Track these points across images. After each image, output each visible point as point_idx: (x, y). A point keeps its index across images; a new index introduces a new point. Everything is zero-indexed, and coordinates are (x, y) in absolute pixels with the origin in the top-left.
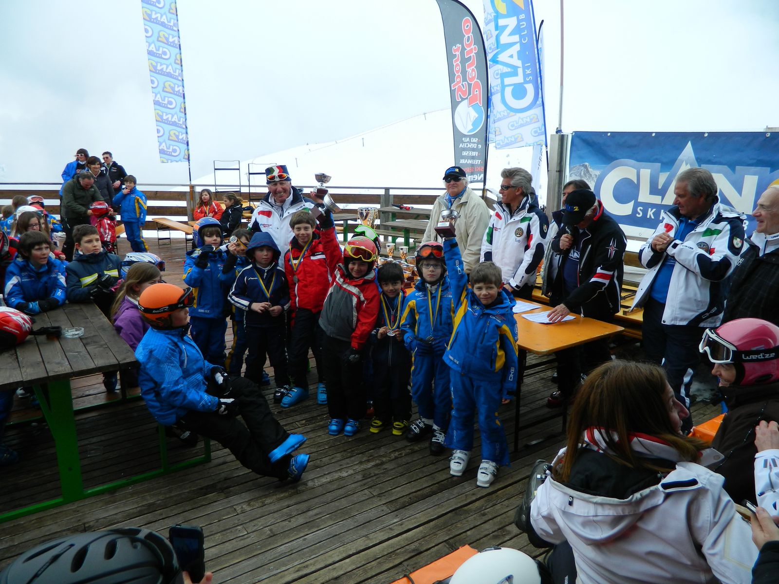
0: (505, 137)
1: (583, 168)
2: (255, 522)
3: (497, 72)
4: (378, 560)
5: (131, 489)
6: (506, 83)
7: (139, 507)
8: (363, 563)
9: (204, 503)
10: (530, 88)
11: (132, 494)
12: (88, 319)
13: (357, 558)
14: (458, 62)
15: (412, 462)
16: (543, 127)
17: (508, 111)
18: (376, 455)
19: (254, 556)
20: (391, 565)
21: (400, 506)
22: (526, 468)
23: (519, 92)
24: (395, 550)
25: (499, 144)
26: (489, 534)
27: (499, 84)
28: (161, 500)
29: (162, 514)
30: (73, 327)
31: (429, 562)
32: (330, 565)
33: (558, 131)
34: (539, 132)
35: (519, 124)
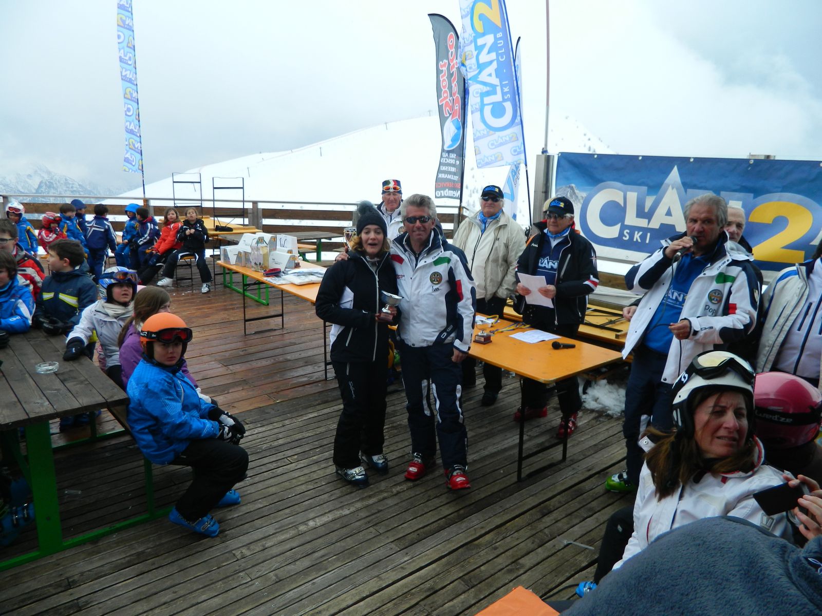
0: (485, 156)
1: (569, 190)
2: (257, 567)
4: (393, 602)
5: (115, 537)
7: (127, 557)
8: (378, 605)
9: (199, 549)
10: (508, 106)
11: (118, 543)
13: (372, 600)
14: (445, 78)
15: (416, 496)
16: (522, 146)
17: (488, 130)
18: (378, 490)
19: (262, 604)
20: (407, 606)
21: (408, 543)
22: (531, 498)
23: (498, 111)
24: (410, 589)
26: (503, 569)
27: (478, 103)
28: (151, 548)
29: (153, 564)
30: (44, 361)
31: (446, 601)
32: (344, 609)
33: (544, 151)
34: (518, 150)
35: (499, 142)
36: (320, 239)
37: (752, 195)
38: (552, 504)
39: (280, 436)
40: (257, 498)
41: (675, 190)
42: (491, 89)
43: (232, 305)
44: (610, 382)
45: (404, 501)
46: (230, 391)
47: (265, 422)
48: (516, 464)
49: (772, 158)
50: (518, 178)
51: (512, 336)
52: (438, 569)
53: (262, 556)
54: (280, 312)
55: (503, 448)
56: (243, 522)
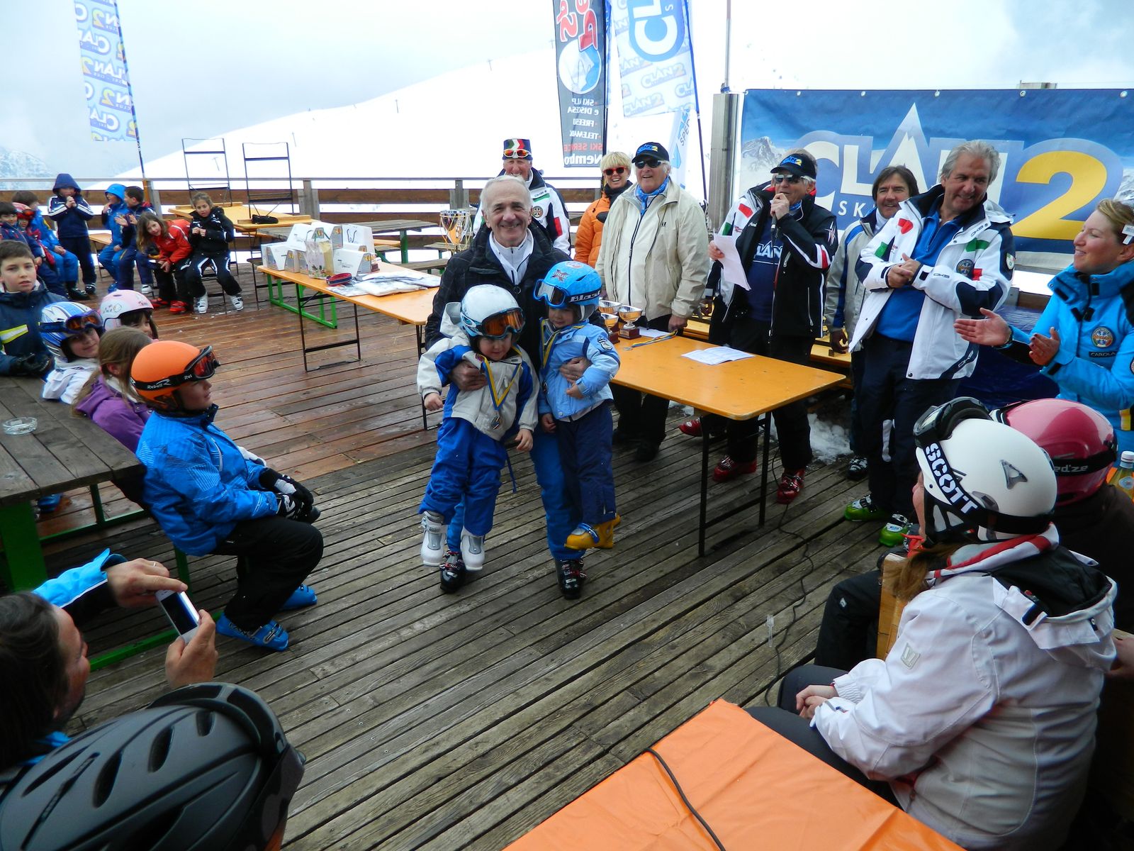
0: (636, 99)
1: (761, 144)
2: (347, 688)
4: (537, 725)
5: (143, 658)
6: (636, 16)
8: (517, 730)
9: (263, 668)
10: (671, 22)
13: (508, 723)
16: (693, 82)
17: (641, 59)
19: (359, 736)
20: (557, 729)
21: (554, 645)
22: (718, 578)
23: (656, 29)
24: (560, 706)
25: (628, 110)
26: (685, 673)
30: (15, 417)
31: (609, 720)
32: (471, 738)
33: (725, 89)
34: (686, 89)
35: (658, 77)
36: (404, 230)
37: (1022, 143)
38: (747, 585)
39: (366, 509)
40: (340, 596)
41: (912, 139)
43: (284, 329)
44: (820, 418)
45: (544, 590)
46: (291, 450)
47: (343, 492)
48: (698, 531)
49: (1052, 87)
50: (686, 132)
51: (686, 355)
52: (596, 679)
53: (351, 674)
54: (355, 338)
55: (677, 512)
56: (323, 629)
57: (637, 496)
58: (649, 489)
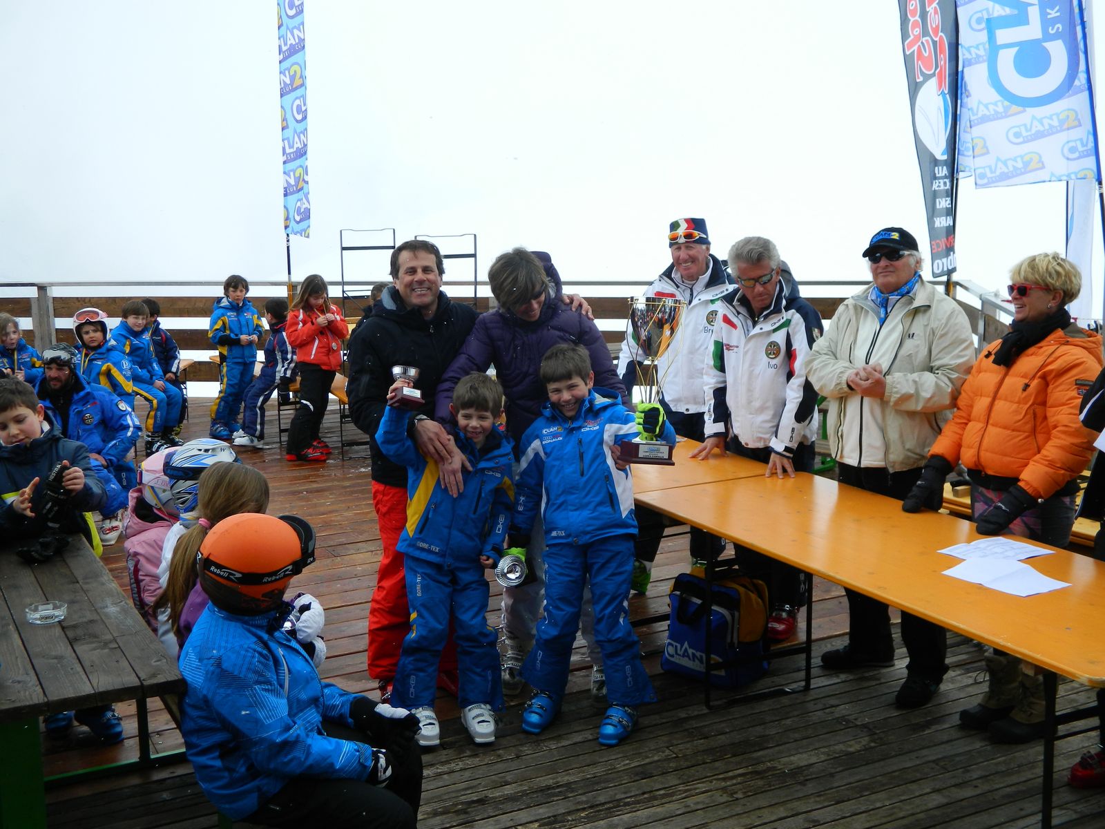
3: (979, 15)
6: (1000, 41)
10: (1058, 51)
12: (78, 582)
16: (1091, 138)
17: (1006, 103)
23: (1032, 60)
25: (983, 176)
27: (983, 44)
34: (1081, 149)
35: (1033, 132)
42: (1016, 12)
57: (944, 801)
58: (968, 792)
